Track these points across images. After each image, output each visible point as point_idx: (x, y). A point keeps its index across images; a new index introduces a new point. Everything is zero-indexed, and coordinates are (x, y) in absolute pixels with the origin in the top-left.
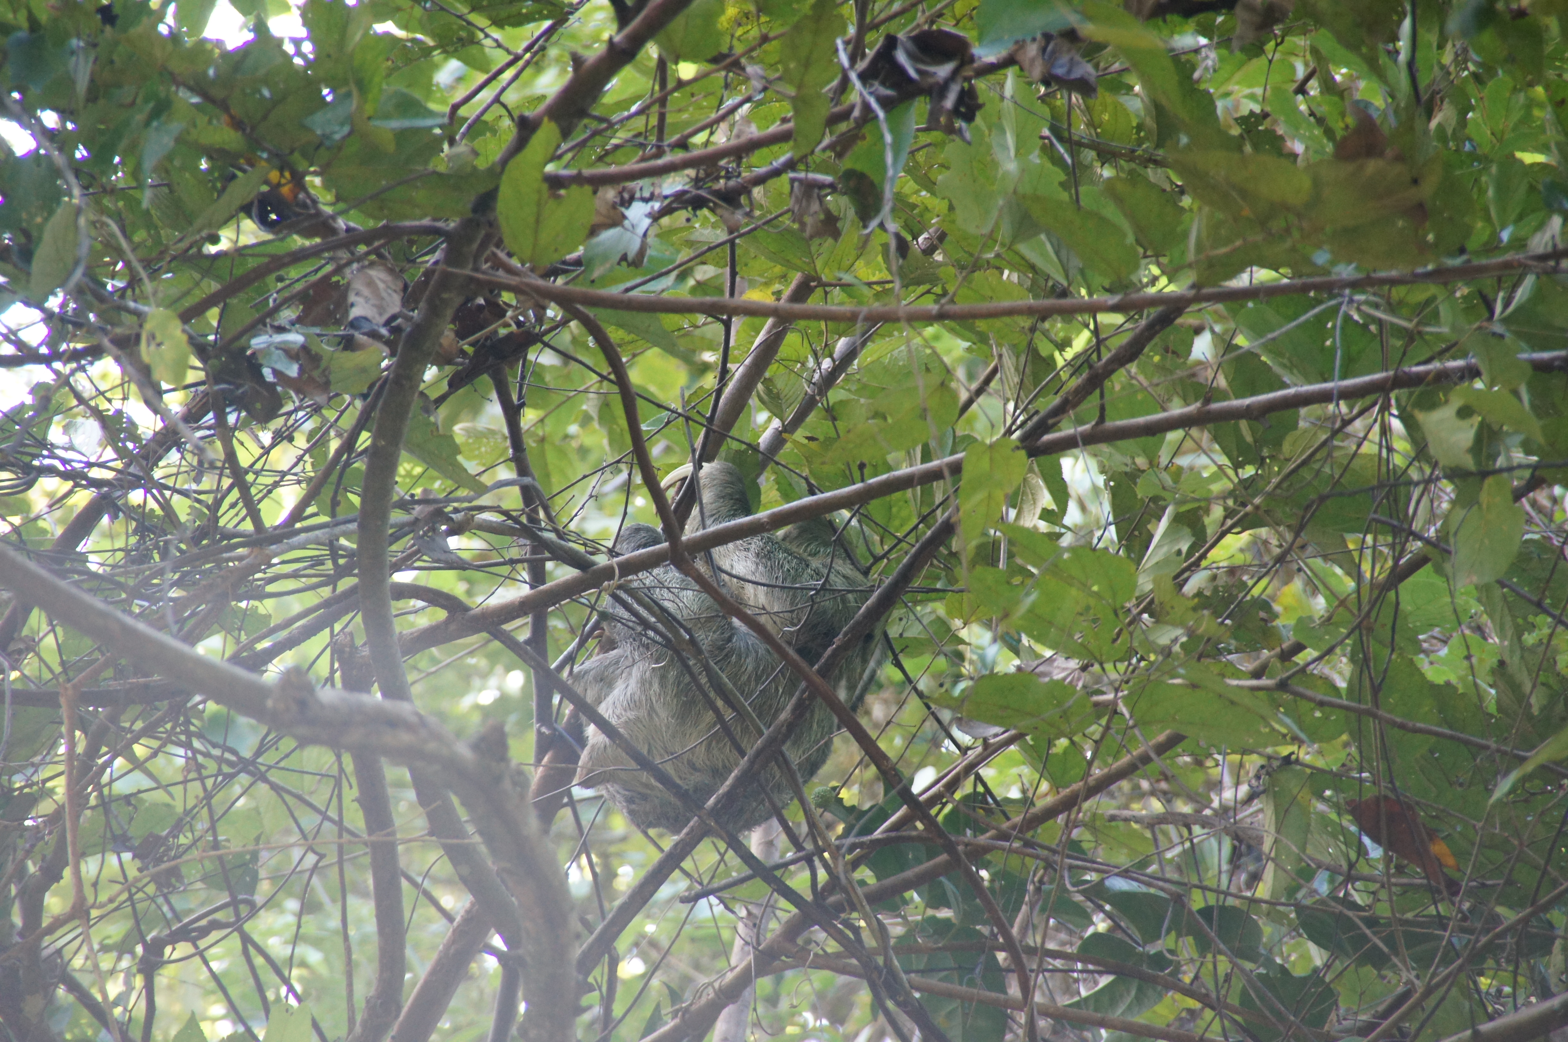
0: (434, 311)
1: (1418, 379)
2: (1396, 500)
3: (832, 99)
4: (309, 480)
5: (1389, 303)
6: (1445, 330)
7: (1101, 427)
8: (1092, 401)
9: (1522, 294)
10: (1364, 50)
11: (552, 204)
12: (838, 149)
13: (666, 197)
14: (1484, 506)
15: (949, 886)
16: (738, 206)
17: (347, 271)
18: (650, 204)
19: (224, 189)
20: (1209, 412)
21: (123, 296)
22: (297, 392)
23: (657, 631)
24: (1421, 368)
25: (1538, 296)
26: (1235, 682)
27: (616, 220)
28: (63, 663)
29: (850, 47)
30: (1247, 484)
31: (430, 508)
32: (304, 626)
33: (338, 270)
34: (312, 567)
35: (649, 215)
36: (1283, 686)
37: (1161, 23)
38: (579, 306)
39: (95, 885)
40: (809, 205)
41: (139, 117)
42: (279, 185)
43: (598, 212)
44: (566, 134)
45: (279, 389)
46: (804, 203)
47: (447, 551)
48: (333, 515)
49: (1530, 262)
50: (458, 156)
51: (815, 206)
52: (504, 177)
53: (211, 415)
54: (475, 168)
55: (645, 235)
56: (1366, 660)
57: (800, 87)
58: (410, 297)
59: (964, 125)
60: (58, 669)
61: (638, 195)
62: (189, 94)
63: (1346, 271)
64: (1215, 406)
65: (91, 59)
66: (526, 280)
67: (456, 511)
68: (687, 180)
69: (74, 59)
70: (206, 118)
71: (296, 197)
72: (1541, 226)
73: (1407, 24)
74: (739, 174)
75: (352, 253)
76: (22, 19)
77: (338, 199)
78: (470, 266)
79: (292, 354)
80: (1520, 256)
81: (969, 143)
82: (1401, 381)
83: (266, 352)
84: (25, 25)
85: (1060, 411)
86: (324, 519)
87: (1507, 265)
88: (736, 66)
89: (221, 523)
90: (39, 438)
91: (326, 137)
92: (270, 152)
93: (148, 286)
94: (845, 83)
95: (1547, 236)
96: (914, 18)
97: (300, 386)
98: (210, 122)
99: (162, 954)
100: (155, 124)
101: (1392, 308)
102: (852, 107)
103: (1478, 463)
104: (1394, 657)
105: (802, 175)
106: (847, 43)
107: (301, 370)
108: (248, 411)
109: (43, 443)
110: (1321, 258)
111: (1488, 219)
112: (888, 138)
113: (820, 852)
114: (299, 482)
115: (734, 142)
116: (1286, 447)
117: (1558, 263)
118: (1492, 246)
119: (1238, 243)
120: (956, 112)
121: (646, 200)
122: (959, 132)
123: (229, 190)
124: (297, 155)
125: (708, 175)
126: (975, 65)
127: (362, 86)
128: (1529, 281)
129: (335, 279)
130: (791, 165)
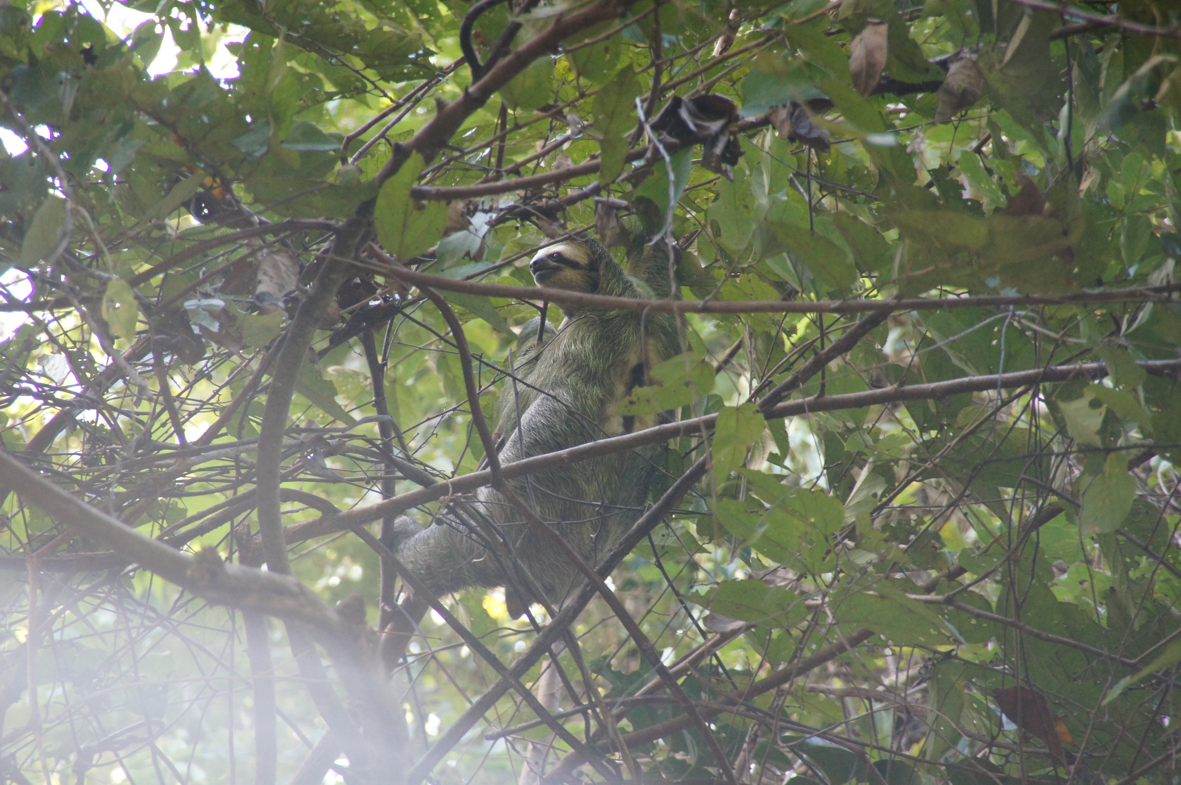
0: (324, 287)
1: (1063, 375)
2: (1040, 466)
3: (630, 143)
4: (222, 409)
5: (1042, 318)
6: (1083, 341)
7: (821, 399)
8: (815, 381)
9: (1143, 316)
10: (1033, 126)
11: (416, 213)
12: (633, 180)
13: (501, 210)
14: (1107, 475)
15: (688, 737)
16: (556, 219)
17: (259, 254)
18: (489, 214)
19: (170, 189)
20: (903, 392)
21: (90, 265)
22: (217, 342)
23: (479, 535)
24: (1064, 367)
25: (1154, 318)
26: (913, 596)
27: (463, 224)
28: (28, 536)
29: (645, 105)
30: (929, 445)
31: (313, 435)
32: (212, 518)
33: (253, 254)
34: (220, 474)
35: (488, 223)
36: (949, 601)
37: (880, 99)
38: (432, 289)
39: (47, 706)
40: (608, 221)
41: (110, 135)
42: (212, 188)
43: (450, 219)
44: (428, 160)
45: (203, 340)
46: (605, 220)
47: (324, 468)
48: (239, 436)
49: (1148, 292)
50: (347, 172)
51: (613, 223)
52: (381, 191)
53: (150, 356)
54: (359, 182)
55: (484, 237)
56: (1012, 584)
57: (606, 133)
58: (305, 275)
59: (729, 167)
60: (25, 540)
61: (480, 207)
62: (147, 117)
63: (1011, 293)
64: (908, 387)
65: (76, 87)
66: (395, 267)
67: (332, 437)
68: (518, 198)
69: (62, 87)
70: (158, 136)
71: (224, 196)
72: (1159, 266)
73: (1065, 109)
74: (557, 196)
75: (264, 241)
76: (24, 55)
77: (256, 200)
78: (353, 255)
79: (214, 314)
80: (1142, 288)
81: (732, 181)
82: (1048, 376)
83: (195, 312)
84: (26, 60)
85: (792, 385)
86: (234, 439)
87: (1132, 294)
88: (559, 115)
89: (154, 437)
90: (20, 366)
91: (249, 154)
92: (206, 164)
93: (109, 258)
94: (641, 130)
95: (1163, 273)
96: (695, 85)
97: (219, 339)
98: (161, 139)
99: (92, 760)
100: (122, 140)
101: (1044, 323)
102: (645, 150)
103: (1103, 439)
104: (1034, 581)
105: (604, 199)
106: (643, 101)
107: (221, 327)
108: (180, 356)
109: (23, 371)
110: (993, 282)
111: (1118, 256)
112: (672, 177)
113: (592, 706)
114: (214, 410)
115: (554, 171)
116: (960, 419)
117: (1170, 295)
118: (1122, 279)
119: (931, 268)
120: (723, 158)
121: (486, 211)
122: (725, 173)
123: (174, 190)
124: (226, 167)
125: (534, 195)
126: (739, 123)
127: (278, 118)
128: (1149, 307)
129: (250, 259)
130: (596, 191)
